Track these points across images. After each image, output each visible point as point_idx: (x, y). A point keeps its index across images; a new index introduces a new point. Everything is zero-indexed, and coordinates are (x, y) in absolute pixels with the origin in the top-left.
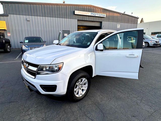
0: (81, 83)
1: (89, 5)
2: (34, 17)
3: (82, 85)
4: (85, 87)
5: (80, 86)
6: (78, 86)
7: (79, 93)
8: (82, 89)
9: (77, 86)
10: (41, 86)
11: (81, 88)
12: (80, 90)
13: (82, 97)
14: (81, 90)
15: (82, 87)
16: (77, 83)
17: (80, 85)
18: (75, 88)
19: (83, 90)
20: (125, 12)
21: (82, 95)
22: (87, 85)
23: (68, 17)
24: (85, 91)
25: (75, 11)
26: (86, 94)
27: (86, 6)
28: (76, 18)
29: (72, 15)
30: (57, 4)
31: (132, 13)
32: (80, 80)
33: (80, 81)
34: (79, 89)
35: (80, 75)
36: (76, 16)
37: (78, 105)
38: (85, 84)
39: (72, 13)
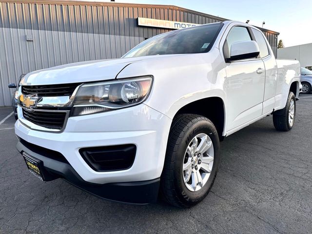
0: (198, 149)
1: (170, 6)
2: (43, 32)
3: (199, 154)
4: (208, 164)
5: (195, 158)
6: (190, 159)
7: (195, 181)
8: (199, 167)
9: (187, 156)
10: (84, 153)
11: (198, 165)
12: (196, 169)
13: (200, 195)
14: (198, 171)
15: (199, 163)
16: (190, 146)
17: (195, 155)
18: (185, 163)
19: (202, 171)
20: (248, 21)
21: (201, 186)
22: (211, 157)
23: (122, 32)
24: (207, 176)
25: (139, 18)
26: (212, 185)
27: (162, 8)
28: (142, 34)
29: (132, 28)
30: (98, 3)
31: (264, 23)
32: (195, 137)
33: (197, 140)
34: (193, 168)
35: (195, 122)
36: (141, 29)
37: (196, 217)
38: (205, 155)
39: (132, 23)
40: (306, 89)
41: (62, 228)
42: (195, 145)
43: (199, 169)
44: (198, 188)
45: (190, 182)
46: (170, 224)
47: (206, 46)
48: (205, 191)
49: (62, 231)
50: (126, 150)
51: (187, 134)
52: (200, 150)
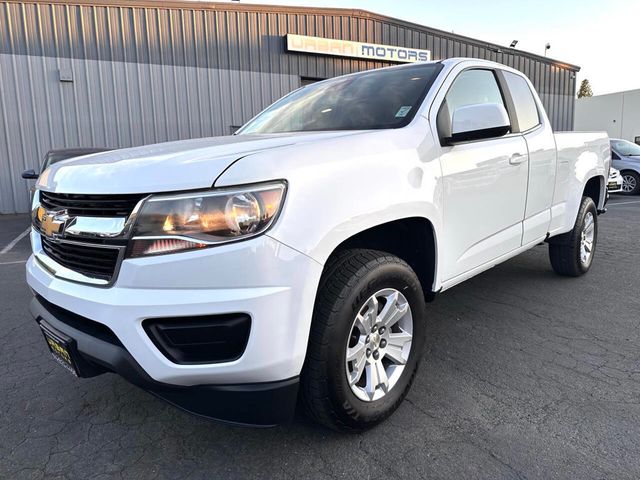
0: (379, 319)
1: (353, 10)
2: (92, 62)
3: (381, 329)
4: (400, 347)
5: (373, 336)
6: (363, 338)
7: (372, 381)
8: (382, 353)
9: (357, 333)
10: (152, 329)
11: (380, 350)
12: (376, 357)
13: (386, 406)
14: (379, 362)
15: (382, 346)
16: (362, 314)
17: (373, 331)
18: (352, 346)
19: (387, 362)
20: (516, 42)
21: (385, 390)
22: (407, 334)
23: (255, 64)
24: (399, 371)
26: (408, 387)
27: (337, 15)
28: (295, 68)
29: (274, 56)
30: (205, 3)
31: (548, 47)
32: (374, 297)
33: (376, 302)
34: (368, 356)
35: (374, 268)
36: (294, 59)
37: (371, 451)
38: (395, 329)
39: (275, 46)
40: (632, 185)
41: (112, 468)
42: (372, 311)
43: (381, 357)
44: (379, 394)
45: (362, 383)
46: (320, 465)
47: (403, 112)
48: (393, 400)
49: (112, 474)
50: (230, 324)
51: (356, 291)
52: (384, 320)
